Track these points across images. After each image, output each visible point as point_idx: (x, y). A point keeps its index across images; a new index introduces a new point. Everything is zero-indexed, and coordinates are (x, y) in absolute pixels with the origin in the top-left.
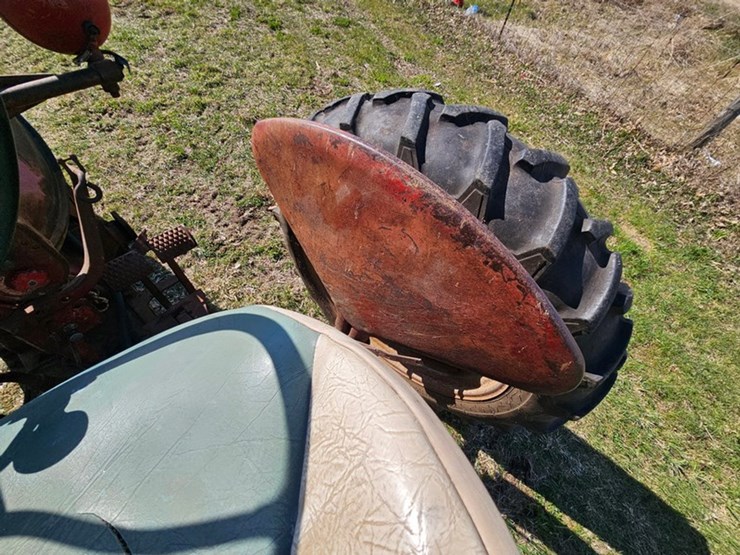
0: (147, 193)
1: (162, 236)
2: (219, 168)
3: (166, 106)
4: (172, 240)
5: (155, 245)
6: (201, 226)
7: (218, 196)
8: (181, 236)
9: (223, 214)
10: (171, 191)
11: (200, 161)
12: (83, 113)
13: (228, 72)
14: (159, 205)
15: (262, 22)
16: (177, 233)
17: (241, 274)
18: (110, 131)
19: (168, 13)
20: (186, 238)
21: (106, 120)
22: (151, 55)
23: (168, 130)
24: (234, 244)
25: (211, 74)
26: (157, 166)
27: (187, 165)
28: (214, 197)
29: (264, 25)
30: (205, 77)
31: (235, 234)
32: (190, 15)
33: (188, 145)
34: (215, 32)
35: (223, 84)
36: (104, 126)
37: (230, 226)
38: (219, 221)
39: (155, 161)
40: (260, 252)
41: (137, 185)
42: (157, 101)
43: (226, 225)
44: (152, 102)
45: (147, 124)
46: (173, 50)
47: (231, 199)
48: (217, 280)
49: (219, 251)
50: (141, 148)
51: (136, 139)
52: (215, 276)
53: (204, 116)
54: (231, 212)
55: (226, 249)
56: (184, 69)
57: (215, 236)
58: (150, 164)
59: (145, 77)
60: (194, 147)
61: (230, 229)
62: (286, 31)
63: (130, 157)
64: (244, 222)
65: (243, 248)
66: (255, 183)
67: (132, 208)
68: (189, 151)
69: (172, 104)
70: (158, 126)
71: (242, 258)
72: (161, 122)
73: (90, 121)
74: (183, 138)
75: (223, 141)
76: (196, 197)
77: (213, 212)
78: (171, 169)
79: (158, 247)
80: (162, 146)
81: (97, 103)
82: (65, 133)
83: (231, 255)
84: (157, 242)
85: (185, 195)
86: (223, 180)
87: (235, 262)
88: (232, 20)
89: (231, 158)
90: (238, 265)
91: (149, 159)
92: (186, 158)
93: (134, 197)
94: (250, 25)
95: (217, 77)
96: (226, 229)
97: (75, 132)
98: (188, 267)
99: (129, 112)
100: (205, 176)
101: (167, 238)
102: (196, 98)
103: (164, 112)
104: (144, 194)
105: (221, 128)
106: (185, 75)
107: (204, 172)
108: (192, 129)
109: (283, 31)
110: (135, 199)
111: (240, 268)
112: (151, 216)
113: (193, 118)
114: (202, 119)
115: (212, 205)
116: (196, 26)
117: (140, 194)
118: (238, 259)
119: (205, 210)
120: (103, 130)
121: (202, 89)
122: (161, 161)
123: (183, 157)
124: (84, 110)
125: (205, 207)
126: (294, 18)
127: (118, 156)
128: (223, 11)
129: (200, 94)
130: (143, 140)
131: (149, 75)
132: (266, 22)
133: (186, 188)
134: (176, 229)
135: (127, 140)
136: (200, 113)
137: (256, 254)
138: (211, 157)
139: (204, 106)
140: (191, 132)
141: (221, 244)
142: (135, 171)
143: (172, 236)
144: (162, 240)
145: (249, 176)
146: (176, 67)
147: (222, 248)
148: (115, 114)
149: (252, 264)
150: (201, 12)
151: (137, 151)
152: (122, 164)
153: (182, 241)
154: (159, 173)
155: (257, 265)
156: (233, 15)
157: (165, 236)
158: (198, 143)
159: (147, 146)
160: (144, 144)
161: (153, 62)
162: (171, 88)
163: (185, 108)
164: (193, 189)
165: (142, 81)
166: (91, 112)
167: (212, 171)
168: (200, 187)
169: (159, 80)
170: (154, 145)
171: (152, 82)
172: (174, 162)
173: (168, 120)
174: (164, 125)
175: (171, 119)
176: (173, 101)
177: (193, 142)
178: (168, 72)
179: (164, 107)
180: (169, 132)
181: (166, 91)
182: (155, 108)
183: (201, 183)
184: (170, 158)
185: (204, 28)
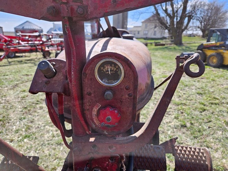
1: (186, 148)
2: (201, 139)
3: (186, 105)
4: (192, 156)
5: (179, 151)
11: (192, 131)
13: (223, 101)
16: (198, 153)
22: (188, 88)
23: (182, 113)
25: (214, 99)
26: (170, 124)
27: (184, 130)
30: (210, 100)
32: (212, 80)
33: (189, 122)
34: (222, 87)
35: (219, 105)
39: (170, 122)
42: (183, 102)
45: (174, 108)
46: (199, 88)
53: (203, 113)
56: (201, 95)
58: (167, 123)
59: (182, 94)
60: (192, 124)
66: (223, 158)
68: (188, 125)
69: (189, 105)
70: (179, 110)
72: (181, 110)
73: (154, 101)
74: (188, 118)
75: (209, 128)
78: (175, 128)
79: (179, 154)
80: (176, 118)
84: (181, 151)
89: (211, 137)
91: (168, 121)
95: (217, 101)
100: (192, 139)
101: (190, 152)
102: (203, 106)
105: (210, 121)
106: (200, 97)
107: (192, 137)
108: (194, 117)
113: (197, 113)
114: (201, 115)
116: (213, 83)
121: (207, 103)
122: (173, 123)
123: (184, 126)
129: (204, 105)
131: (184, 94)
134: (200, 149)
136: (201, 112)
138: (199, 132)
139: (204, 110)
143: (194, 152)
144: (185, 151)
145: (220, 152)
146: (197, 94)
150: (217, 80)
154: (169, 128)
157: (189, 149)
158: (195, 123)
159: (170, 116)
160: (169, 115)
161: (189, 90)
162: (192, 100)
163: (194, 108)
164: (182, 142)
165: (180, 95)
166: (156, 99)
167: (196, 138)
168: (186, 143)
169: (188, 96)
170: (173, 116)
171: (184, 96)
172: (179, 126)
173: (184, 110)
174: (182, 111)
175: (186, 110)
176: (190, 104)
177: (193, 122)
178: (193, 95)
179: (185, 105)
180: (182, 114)
181: (189, 100)
182: (181, 104)
183: (188, 141)
184: (177, 124)
185: (217, 85)
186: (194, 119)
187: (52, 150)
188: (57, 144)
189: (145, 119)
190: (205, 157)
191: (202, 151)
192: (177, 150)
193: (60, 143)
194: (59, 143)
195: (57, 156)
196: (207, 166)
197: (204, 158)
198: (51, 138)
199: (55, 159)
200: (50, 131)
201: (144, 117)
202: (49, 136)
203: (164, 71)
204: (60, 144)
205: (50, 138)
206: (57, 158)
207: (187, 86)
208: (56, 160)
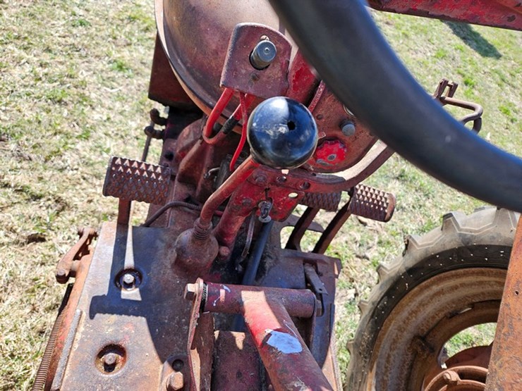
1: (369, 189)
4: (373, 200)
5: (359, 192)
8: (383, 203)
15: (459, 73)
16: (381, 197)
19: (387, 23)
20: (384, 208)
29: (460, 76)
32: (403, 34)
34: (414, 56)
62: (476, 93)
79: (359, 196)
84: (362, 191)
88: (435, 57)
94: (448, 69)
101: (372, 194)
109: (474, 91)
116: (402, 43)
126: (490, 87)
128: (431, 47)
132: (463, 76)
143: (376, 196)
144: (367, 193)
150: (413, 37)
153: (379, 207)
156: (438, 54)
157: (372, 191)
185: (407, 48)
187: (41, 112)
188: (50, 99)
190: (387, 204)
191: (386, 196)
192: (357, 190)
193: (58, 99)
194: (56, 100)
195: (59, 128)
196: (386, 214)
197: (385, 205)
198: (32, 82)
199: (55, 134)
200: (23, 61)
202: (24, 74)
204: (60, 102)
205: (26, 79)
206: (60, 133)
208: (58, 137)
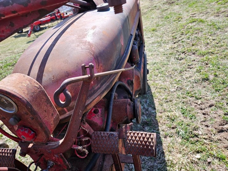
0: (177, 90)
1: (138, 134)
2: (224, 91)
4: (141, 142)
5: (130, 138)
6: (191, 119)
7: (213, 107)
8: (150, 143)
9: (209, 118)
10: (189, 93)
11: (214, 84)
12: (175, 52)
14: (178, 98)
16: (148, 138)
17: (197, 163)
18: (180, 60)
20: (152, 146)
21: (183, 56)
22: (220, 31)
23: (207, 64)
24: (205, 141)
26: (190, 79)
27: (205, 84)
28: (210, 106)
31: (210, 135)
33: (213, 74)
36: (180, 58)
37: (210, 128)
38: (204, 121)
39: (190, 77)
40: (220, 159)
41: (175, 85)
42: (210, 51)
43: (207, 126)
44: (207, 51)
45: (198, 60)
47: (221, 112)
48: (179, 156)
49: (192, 139)
50: (188, 70)
51: (189, 65)
52: (180, 152)
54: (216, 120)
55: (197, 141)
57: (196, 129)
58: (187, 78)
59: (211, 40)
61: (208, 130)
63: (181, 72)
64: (221, 131)
65: (209, 147)
67: (166, 94)
68: (211, 77)
70: (203, 62)
71: (204, 153)
73: (176, 55)
74: (212, 70)
76: (199, 102)
77: (204, 114)
78: (196, 83)
79: (130, 140)
80: (199, 71)
81: (183, 49)
82: (164, 58)
83: (198, 147)
84: (132, 137)
85: (194, 98)
86: (223, 99)
87: (198, 152)
90: (198, 156)
91: (188, 76)
92: (207, 80)
93: (170, 90)
96: (206, 128)
97: (167, 58)
98: (170, 137)
99: (194, 54)
100: (212, 93)
101: (140, 138)
103: (210, 57)
104: (175, 90)
107: (213, 90)
108: (221, 67)
110: (170, 91)
111: (199, 159)
112: (171, 101)
115: (206, 110)
117: (173, 89)
118: (201, 152)
119: (200, 111)
120: (178, 59)
122: (193, 78)
124: (177, 51)
125: (201, 109)
127: (176, 70)
130: (191, 67)
131: (214, 40)
133: (197, 95)
135: (184, 65)
137: (217, 158)
138: (223, 84)
140: (219, 68)
141: (196, 136)
142: (179, 78)
143: (144, 138)
144: (136, 137)
147: (196, 139)
148: (187, 54)
149: (209, 163)
151: (185, 70)
152: (176, 74)
153: (148, 146)
154: (189, 83)
155: (212, 166)
157: (140, 135)
158: (220, 74)
159: (192, 69)
160: (190, 68)
161: (220, 34)
162: (222, 46)
163: (223, 56)
164: (201, 97)
165: (209, 41)
166: (178, 52)
167: (218, 91)
168: (205, 97)
169: (218, 42)
170: (195, 70)
171: (214, 43)
172: (200, 80)
173: (210, 60)
174: (206, 62)
175: (212, 60)
176: (219, 52)
177: (217, 73)
178: (225, 39)
179: (212, 54)
180: (207, 66)
181: (218, 47)
182: (207, 54)
183: (207, 95)
184: (198, 78)
186: (220, 69)
189: (163, 77)
190: (153, 143)
191: (152, 136)
192: (128, 137)
201: (162, 75)
203: (194, 13)
207: (219, 28)
